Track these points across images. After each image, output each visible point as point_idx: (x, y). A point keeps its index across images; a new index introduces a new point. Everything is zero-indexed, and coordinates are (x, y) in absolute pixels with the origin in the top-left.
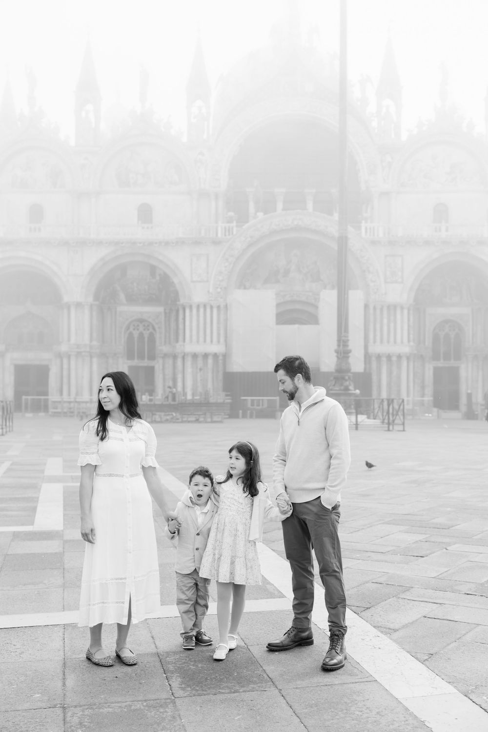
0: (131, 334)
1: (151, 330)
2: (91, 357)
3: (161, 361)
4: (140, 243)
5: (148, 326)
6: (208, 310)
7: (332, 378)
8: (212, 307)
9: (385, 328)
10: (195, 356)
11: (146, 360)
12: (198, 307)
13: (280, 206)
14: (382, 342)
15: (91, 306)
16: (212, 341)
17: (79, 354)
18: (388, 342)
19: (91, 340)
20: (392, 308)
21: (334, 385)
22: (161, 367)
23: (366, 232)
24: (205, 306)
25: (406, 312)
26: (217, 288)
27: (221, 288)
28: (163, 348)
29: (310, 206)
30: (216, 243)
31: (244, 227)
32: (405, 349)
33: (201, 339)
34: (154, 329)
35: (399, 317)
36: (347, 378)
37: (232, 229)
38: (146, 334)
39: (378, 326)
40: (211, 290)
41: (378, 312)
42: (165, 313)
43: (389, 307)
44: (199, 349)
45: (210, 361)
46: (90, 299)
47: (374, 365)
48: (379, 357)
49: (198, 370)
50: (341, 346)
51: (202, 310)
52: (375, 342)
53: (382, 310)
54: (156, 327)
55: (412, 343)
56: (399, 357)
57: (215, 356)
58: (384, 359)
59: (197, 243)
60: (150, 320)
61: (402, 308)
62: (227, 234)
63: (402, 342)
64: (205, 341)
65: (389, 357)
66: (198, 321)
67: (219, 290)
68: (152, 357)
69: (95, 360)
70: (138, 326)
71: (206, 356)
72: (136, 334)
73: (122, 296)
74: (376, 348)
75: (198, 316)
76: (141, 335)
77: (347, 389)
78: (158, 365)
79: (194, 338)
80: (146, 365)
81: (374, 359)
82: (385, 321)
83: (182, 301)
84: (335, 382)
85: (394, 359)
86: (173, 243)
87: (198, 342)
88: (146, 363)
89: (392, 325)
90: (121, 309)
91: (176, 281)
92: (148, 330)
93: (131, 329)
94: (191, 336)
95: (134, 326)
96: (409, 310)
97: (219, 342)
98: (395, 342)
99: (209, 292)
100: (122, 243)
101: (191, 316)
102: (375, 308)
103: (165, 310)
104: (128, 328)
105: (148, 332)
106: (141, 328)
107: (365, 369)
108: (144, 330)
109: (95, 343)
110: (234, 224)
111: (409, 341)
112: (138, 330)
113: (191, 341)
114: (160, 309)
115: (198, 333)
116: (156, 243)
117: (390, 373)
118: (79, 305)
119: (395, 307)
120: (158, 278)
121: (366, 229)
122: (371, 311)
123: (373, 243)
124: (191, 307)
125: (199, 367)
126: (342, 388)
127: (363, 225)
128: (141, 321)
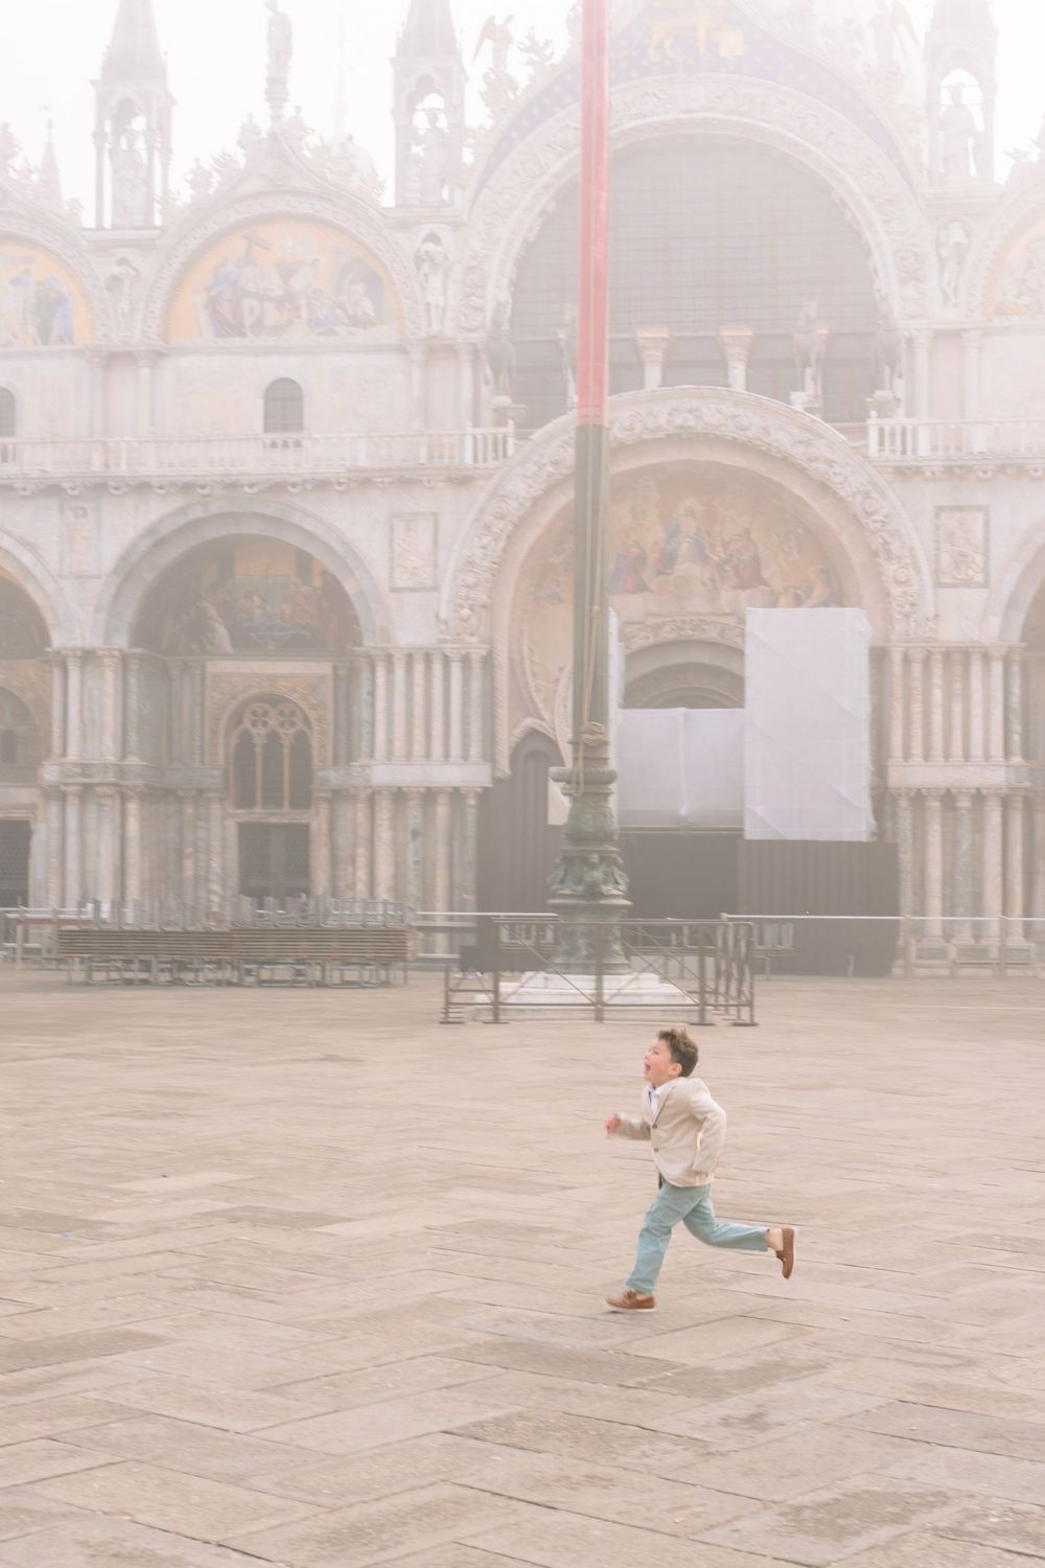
0: (246, 737)
1: (300, 725)
2: (124, 799)
3: (324, 809)
4: (251, 486)
5: (293, 714)
6: (437, 669)
7: (557, 861)
8: (446, 661)
9: (937, 717)
10: (399, 796)
11: (286, 809)
12: (410, 660)
13: (653, 376)
14: (927, 756)
15: (124, 659)
16: (447, 755)
17: (87, 791)
18: (947, 756)
19: (124, 754)
20: (958, 658)
21: (562, 882)
22: (324, 827)
23: (881, 443)
24: (428, 659)
25: (997, 668)
26: (461, 606)
27: (471, 608)
28: (329, 776)
29: (738, 373)
30: (461, 480)
31: (533, 437)
32: (996, 777)
33: (418, 749)
34: (307, 722)
35: (976, 683)
36: (595, 858)
37: (505, 442)
38: (287, 736)
39: (917, 710)
40: (443, 615)
41: (917, 668)
42: (336, 677)
43: (947, 655)
44: (410, 775)
45: (442, 810)
46: (122, 641)
47: (905, 823)
48: (919, 798)
49: (410, 837)
50: (581, 761)
51: (419, 668)
52: (907, 756)
53: (927, 662)
54: (312, 715)
55: (1017, 760)
56: (979, 797)
57: (456, 795)
58: (935, 804)
59: (405, 481)
60: (295, 697)
61: (986, 658)
62: (491, 454)
63: (987, 756)
64: (428, 755)
65: (948, 798)
66: (409, 699)
67: (466, 612)
68: (302, 799)
69: (133, 807)
70: (265, 713)
71: (429, 796)
72: (259, 735)
73: (222, 634)
74: (908, 774)
75: (410, 684)
76: (273, 738)
77: (593, 892)
78: (318, 821)
79: (399, 745)
80: (285, 820)
81: (904, 803)
82: (937, 695)
83: (369, 643)
84: (566, 871)
85: (964, 803)
86: (340, 484)
87: (409, 756)
88: (284, 816)
89: (957, 708)
90: (218, 667)
91: (350, 588)
92: (293, 724)
93: (247, 724)
94: (390, 742)
95: (254, 713)
96: (1007, 664)
97: (465, 756)
98: (967, 756)
99: (437, 617)
100: (203, 487)
101: (390, 684)
102: (907, 660)
103: (335, 669)
104: (237, 718)
105: (292, 731)
106: (273, 723)
107: (880, 833)
108: (282, 724)
109: (133, 760)
110: (510, 427)
111: (1007, 753)
112: (265, 724)
113: (390, 754)
114: (324, 668)
115: (409, 732)
116: (294, 485)
117: (950, 844)
118: (88, 657)
119: (966, 655)
120: (318, 582)
121: (881, 431)
122: (897, 667)
123: (902, 473)
124: (389, 660)
125: (411, 828)
126: (581, 888)
127: (873, 422)
128: (274, 700)
